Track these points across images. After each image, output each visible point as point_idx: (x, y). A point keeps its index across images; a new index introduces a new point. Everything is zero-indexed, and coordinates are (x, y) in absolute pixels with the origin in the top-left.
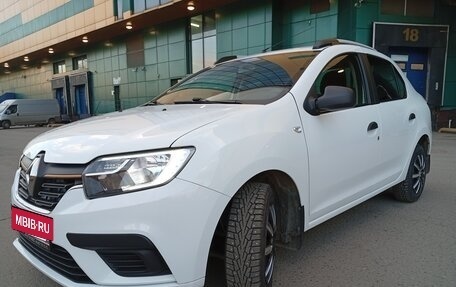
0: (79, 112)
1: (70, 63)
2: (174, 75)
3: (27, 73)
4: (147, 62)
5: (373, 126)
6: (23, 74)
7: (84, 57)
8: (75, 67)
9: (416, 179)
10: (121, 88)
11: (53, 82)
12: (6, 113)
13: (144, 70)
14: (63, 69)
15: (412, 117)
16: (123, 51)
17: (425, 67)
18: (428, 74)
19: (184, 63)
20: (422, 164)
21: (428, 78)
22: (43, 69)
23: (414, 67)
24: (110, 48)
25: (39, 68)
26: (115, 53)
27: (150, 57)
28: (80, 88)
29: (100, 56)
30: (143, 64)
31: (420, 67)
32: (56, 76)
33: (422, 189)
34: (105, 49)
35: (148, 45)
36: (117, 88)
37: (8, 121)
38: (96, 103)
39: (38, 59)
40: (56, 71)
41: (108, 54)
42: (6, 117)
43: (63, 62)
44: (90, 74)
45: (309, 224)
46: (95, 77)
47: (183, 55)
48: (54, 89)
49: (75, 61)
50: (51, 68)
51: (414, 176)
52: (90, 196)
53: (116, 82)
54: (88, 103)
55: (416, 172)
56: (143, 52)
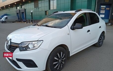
0: (23, 19)
1: (20, 6)
2: (46, 10)
3: (10, 9)
4: (39, 7)
5: (89, 31)
6: (9, 9)
7: (24, 5)
8: (21, 7)
9: (101, 42)
10: (33, 13)
11: (16, 11)
12: (5, 19)
13: (38, 8)
14: (18, 8)
15: (100, 27)
16: (33, 3)
17: (110, 9)
18: (111, 11)
19: (48, 7)
20: (103, 38)
21: (110, 12)
22: (14, 8)
23: (107, 9)
24: (30, 3)
25: (13, 8)
26: (31, 4)
27: (40, 5)
28: (23, 13)
29: (27, 5)
30: (38, 7)
31: (109, 9)
32: (17, 10)
33: (102, 44)
34: (29, 3)
35: (39, 2)
36: (32, 13)
37: (5, 21)
38: (27, 17)
39: (12, 5)
40: (17, 8)
41: (29, 4)
42: (5, 20)
43: (18, 6)
44: (25, 9)
45: (71, 55)
46: (26, 10)
47: (48, 5)
48: (16, 13)
49: (21, 6)
50: (15, 8)
51: (100, 41)
52: (21, 51)
53: (32, 11)
54: (25, 17)
55: (101, 40)
56: (38, 4)
